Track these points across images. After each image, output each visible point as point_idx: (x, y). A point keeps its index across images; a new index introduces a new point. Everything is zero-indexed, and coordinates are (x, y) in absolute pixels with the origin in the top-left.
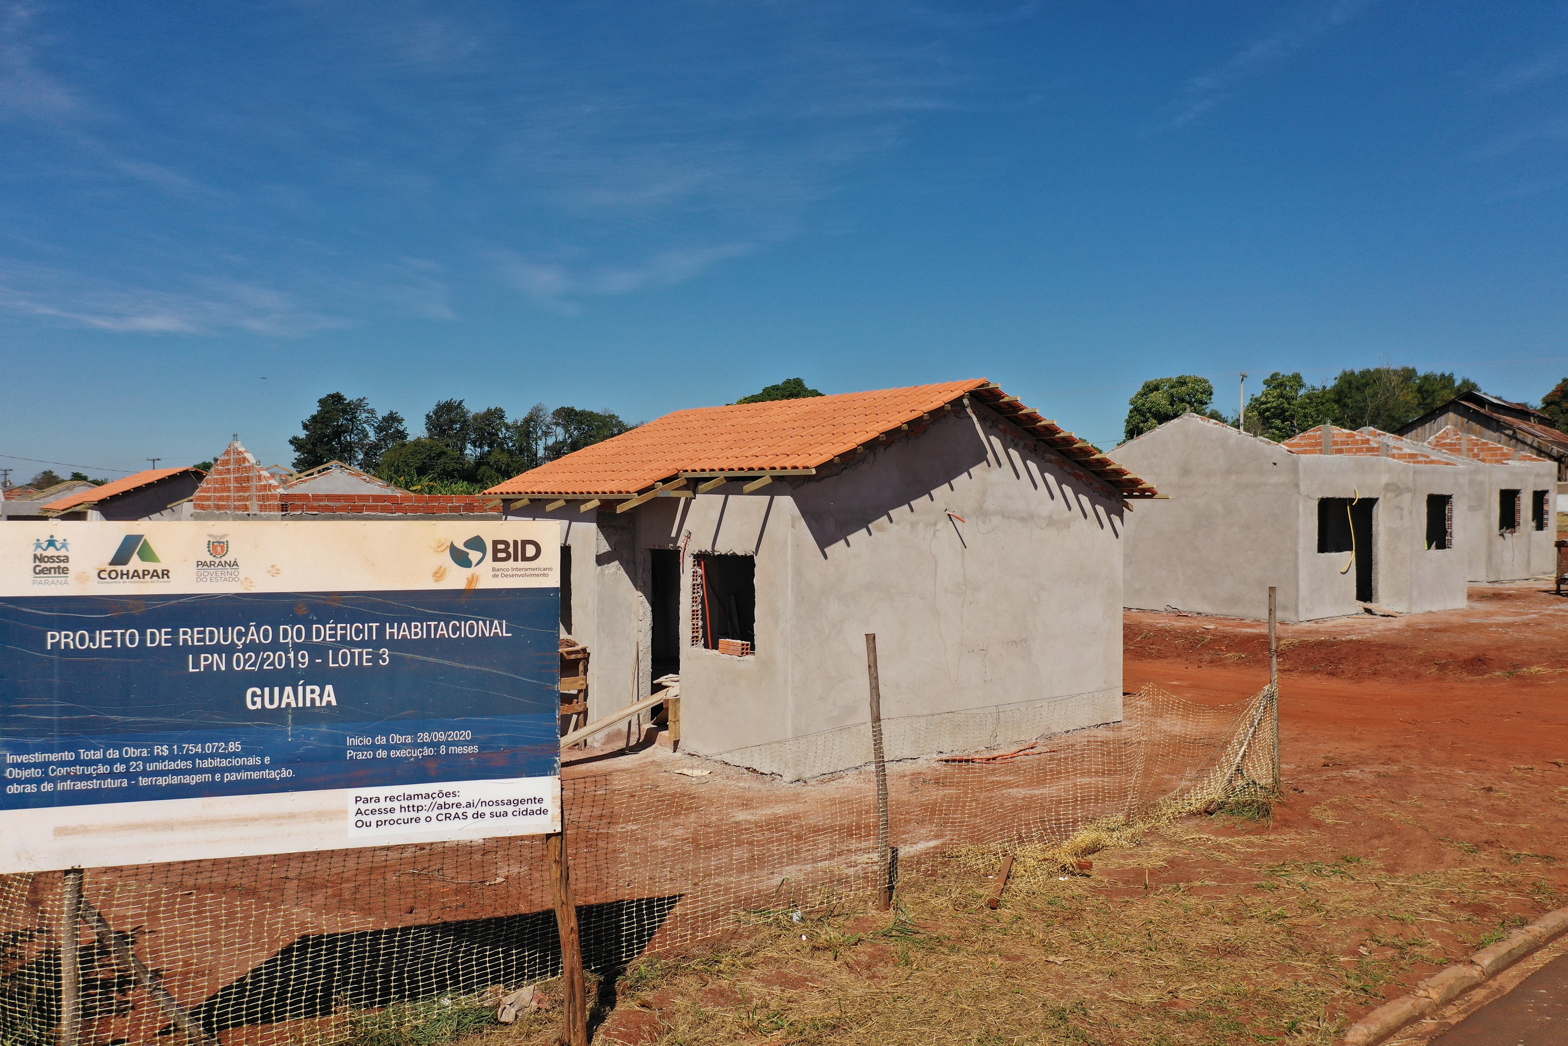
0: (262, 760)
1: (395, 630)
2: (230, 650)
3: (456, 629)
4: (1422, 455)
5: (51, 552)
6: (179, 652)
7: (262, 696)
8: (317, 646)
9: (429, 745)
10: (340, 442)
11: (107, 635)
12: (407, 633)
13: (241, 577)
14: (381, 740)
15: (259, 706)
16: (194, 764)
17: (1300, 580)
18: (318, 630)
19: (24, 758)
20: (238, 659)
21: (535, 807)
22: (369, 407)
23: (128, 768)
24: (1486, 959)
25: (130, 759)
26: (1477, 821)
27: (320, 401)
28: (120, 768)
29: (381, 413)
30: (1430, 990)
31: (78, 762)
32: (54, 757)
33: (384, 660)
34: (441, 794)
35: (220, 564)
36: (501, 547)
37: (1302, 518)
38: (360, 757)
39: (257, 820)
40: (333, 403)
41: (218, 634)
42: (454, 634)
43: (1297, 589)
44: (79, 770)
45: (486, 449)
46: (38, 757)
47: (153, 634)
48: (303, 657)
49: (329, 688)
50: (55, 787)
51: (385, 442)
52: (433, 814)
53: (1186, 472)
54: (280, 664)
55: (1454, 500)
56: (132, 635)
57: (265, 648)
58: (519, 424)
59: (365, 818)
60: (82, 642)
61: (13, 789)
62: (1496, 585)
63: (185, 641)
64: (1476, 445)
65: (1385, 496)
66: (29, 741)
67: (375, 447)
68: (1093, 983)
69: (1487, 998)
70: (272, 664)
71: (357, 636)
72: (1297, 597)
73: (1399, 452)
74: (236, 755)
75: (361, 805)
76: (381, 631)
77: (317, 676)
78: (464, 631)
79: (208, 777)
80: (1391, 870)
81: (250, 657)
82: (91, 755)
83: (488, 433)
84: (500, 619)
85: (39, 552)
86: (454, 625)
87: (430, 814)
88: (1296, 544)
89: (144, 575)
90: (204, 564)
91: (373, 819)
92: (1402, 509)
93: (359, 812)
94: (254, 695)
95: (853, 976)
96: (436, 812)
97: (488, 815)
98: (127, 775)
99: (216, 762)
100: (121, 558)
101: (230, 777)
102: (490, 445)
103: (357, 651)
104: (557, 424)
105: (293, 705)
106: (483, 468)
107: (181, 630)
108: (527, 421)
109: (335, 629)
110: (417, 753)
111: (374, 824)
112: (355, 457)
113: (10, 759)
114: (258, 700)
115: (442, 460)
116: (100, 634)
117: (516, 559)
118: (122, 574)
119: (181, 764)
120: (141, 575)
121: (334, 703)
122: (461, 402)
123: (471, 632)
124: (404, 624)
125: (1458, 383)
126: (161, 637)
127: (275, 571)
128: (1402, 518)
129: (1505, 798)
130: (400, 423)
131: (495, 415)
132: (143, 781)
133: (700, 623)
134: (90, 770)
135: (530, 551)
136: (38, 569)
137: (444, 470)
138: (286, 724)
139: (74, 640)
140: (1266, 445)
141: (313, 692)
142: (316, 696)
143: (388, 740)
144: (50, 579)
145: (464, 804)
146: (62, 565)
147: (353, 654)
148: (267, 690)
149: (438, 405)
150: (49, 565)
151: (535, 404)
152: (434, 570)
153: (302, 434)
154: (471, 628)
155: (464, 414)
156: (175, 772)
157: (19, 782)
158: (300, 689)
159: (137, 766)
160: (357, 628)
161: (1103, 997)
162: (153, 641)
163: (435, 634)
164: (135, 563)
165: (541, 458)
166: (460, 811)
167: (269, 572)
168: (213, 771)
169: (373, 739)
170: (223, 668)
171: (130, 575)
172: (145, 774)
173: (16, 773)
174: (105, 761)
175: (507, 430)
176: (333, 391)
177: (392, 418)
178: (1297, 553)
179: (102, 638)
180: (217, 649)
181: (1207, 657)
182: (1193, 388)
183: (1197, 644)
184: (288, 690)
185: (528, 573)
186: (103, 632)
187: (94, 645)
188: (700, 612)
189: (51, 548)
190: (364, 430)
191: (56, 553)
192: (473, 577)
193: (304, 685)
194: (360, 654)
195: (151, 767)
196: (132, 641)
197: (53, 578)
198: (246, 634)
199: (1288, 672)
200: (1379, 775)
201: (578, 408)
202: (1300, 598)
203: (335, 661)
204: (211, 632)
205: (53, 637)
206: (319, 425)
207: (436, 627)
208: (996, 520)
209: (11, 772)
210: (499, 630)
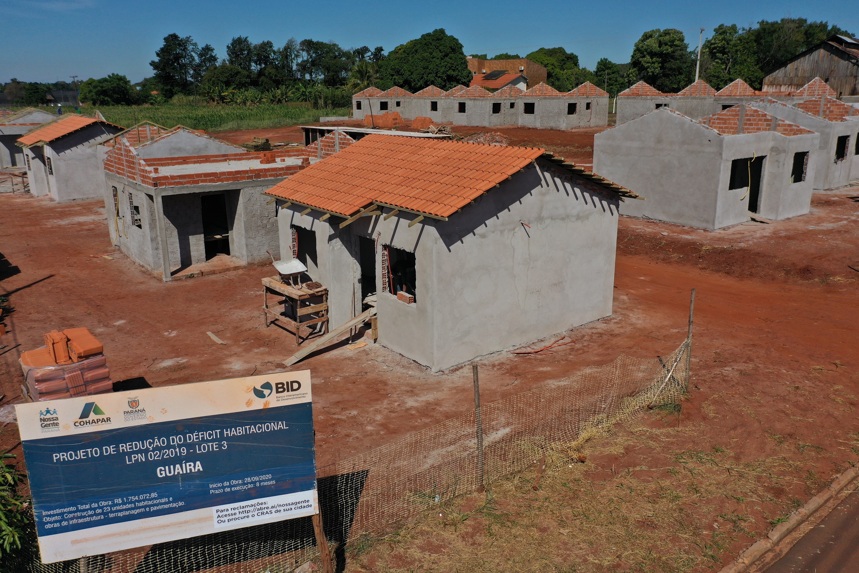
0: (169, 499)
1: (229, 432)
2: (147, 451)
3: (259, 428)
4: (795, 126)
5: (48, 416)
6: (121, 456)
7: (165, 470)
8: (190, 444)
9: (250, 483)
10: (178, 64)
11: (83, 452)
12: (235, 433)
13: (147, 416)
14: (226, 484)
15: (164, 475)
16: (135, 505)
17: (717, 207)
18: (190, 437)
19: (52, 512)
20: (151, 455)
21: (306, 504)
22: (194, 42)
23: (103, 511)
24: (775, 536)
25: (104, 506)
26: (787, 415)
27: (165, 39)
28: (99, 511)
29: (201, 46)
30: (745, 559)
31: (78, 511)
32: (66, 510)
33: (225, 447)
34: (258, 504)
35: (136, 411)
36: (280, 386)
37: (722, 172)
38: (217, 492)
39: (169, 526)
40: (172, 40)
41: (139, 445)
42: (259, 430)
43: (715, 212)
44: (79, 514)
45: (263, 66)
46: (58, 511)
47: (106, 449)
48: (183, 450)
49: (198, 463)
50: (69, 523)
51: (205, 63)
52: (255, 514)
53: (659, 141)
54: (172, 455)
55: (810, 154)
56: (96, 451)
57: (164, 448)
58: (281, 50)
59: (222, 519)
60: (71, 457)
61: (48, 526)
62: (829, 192)
63: (123, 450)
64: (829, 102)
65: (771, 154)
66: (52, 504)
67: (199, 65)
68: (581, 549)
69: (772, 559)
70: (168, 455)
71: (210, 437)
72: (715, 216)
73: (782, 123)
74: (155, 499)
75: (219, 513)
76: (222, 433)
77: (192, 458)
78: (264, 428)
79: (143, 510)
80: (737, 458)
81: (157, 453)
82: (84, 507)
83: (264, 56)
84: (282, 421)
85: (42, 417)
86: (259, 427)
87: (253, 513)
88: (717, 187)
89: (98, 422)
90: (128, 412)
91: (226, 519)
92: (779, 162)
93: (219, 516)
94: (161, 470)
95: (464, 543)
96: (257, 512)
97: (282, 511)
98: (102, 513)
99: (146, 503)
100: (85, 414)
101: (153, 509)
102: (266, 64)
103: (210, 444)
104: (303, 50)
105: (181, 473)
106: (262, 78)
107: (120, 445)
108: (286, 49)
109: (198, 435)
110: (245, 487)
111: (227, 521)
112: (188, 72)
113: (44, 513)
114: (163, 472)
115: (239, 76)
116: (80, 452)
117: (288, 391)
118: (87, 423)
119: (129, 506)
120: (96, 422)
121: (201, 470)
122: (246, 38)
123: (268, 429)
124: (233, 429)
125: (829, 28)
126: (111, 450)
127: (164, 411)
128: (778, 167)
129: (804, 395)
130: (212, 51)
131: (268, 45)
132: (111, 515)
133: (387, 280)
134: (84, 514)
135: (295, 386)
136: (43, 425)
137: (240, 82)
138: (178, 482)
139: (67, 456)
140: (706, 130)
141: (190, 465)
142: (192, 467)
143: (230, 483)
144: (50, 429)
145: (270, 507)
146: (55, 422)
147: (208, 446)
148: (167, 467)
149: (233, 40)
150: (48, 423)
151: (290, 38)
152: (246, 401)
153: (157, 59)
154: (268, 427)
155: (248, 46)
156: (126, 510)
157: (51, 523)
158: (184, 465)
159: (107, 509)
160: (209, 433)
161: (585, 560)
162: (107, 452)
163: (249, 431)
164: (92, 416)
165: (294, 70)
166: (268, 511)
167: (161, 412)
168: (145, 507)
169: (223, 484)
170: (144, 460)
171: (91, 422)
172: (112, 512)
173: (48, 519)
174: (91, 509)
175: (274, 54)
176: (171, 33)
177: (208, 49)
178: (717, 192)
179: (81, 454)
180: (140, 451)
181: (662, 256)
182: (673, 37)
183: (657, 246)
184: (178, 466)
185: (295, 397)
186: (81, 451)
187: (78, 457)
188: (387, 274)
189: (48, 414)
190: (192, 56)
191: (51, 416)
192: (266, 402)
193: (185, 463)
194: (212, 446)
195: (114, 509)
196: (96, 454)
197: (52, 428)
198: (153, 443)
199: (704, 270)
200: (741, 372)
201: (315, 40)
202: (716, 217)
203: (200, 450)
204: (136, 444)
205: (56, 456)
206: (165, 54)
207: (250, 429)
208: (548, 221)
209: (46, 519)
210: (282, 426)
